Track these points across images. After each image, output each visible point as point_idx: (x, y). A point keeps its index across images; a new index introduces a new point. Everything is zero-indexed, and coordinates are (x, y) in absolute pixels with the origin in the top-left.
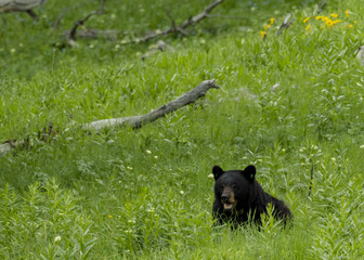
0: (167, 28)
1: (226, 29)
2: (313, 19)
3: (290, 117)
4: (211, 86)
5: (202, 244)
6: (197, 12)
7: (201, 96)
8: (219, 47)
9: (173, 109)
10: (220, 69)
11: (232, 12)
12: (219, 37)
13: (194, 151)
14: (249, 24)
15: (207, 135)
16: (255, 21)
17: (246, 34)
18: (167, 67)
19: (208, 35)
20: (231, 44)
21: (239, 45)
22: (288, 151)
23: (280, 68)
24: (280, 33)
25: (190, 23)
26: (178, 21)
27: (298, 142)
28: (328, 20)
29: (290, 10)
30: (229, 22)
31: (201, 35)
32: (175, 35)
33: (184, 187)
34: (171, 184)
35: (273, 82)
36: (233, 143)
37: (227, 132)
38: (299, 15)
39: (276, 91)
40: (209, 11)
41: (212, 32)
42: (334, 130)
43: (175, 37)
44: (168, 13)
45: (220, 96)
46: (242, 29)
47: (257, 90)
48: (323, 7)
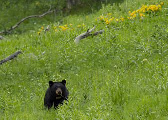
0: (3, 31)
1: (25, 31)
2: (58, 27)
3: (49, 64)
4: (20, 53)
5: (17, 112)
6: (14, 25)
7: (16, 56)
8: (22, 38)
9: (6, 61)
10: (23, 46)
11: (28, 25)
12: (23, 34)
13: (13, 77)
14: (34, 29)
15: (18, 72)
16: (36, 28)
17: (33, 33)
18: (3, 46)
19: (18, 33)
20: (27, 37)
21: (30, 37)
22: (49, 77)
23: (45, 46)
24: (45, 32)
25: (12, 29)
26: (7, 28)
27: (53, 73)
28: (63, 28)
29: (49, 24)
30: (26, 29)
31: (16, 34)
32: (6, 34)
33: (10, 91)
34: (5, 89)
35: (43, 51)
36: (28, 74)
37: (26, 70)
38: (53, 26)
39: (44, 54)
40: (19, 25)
41: (20, 32)
42: (66, 69)
43: (6, 35)
44: (3, 25)
45: (23, 56)
46: (31, 31)
47: (37, 55)
48: (62, 23)
